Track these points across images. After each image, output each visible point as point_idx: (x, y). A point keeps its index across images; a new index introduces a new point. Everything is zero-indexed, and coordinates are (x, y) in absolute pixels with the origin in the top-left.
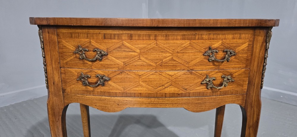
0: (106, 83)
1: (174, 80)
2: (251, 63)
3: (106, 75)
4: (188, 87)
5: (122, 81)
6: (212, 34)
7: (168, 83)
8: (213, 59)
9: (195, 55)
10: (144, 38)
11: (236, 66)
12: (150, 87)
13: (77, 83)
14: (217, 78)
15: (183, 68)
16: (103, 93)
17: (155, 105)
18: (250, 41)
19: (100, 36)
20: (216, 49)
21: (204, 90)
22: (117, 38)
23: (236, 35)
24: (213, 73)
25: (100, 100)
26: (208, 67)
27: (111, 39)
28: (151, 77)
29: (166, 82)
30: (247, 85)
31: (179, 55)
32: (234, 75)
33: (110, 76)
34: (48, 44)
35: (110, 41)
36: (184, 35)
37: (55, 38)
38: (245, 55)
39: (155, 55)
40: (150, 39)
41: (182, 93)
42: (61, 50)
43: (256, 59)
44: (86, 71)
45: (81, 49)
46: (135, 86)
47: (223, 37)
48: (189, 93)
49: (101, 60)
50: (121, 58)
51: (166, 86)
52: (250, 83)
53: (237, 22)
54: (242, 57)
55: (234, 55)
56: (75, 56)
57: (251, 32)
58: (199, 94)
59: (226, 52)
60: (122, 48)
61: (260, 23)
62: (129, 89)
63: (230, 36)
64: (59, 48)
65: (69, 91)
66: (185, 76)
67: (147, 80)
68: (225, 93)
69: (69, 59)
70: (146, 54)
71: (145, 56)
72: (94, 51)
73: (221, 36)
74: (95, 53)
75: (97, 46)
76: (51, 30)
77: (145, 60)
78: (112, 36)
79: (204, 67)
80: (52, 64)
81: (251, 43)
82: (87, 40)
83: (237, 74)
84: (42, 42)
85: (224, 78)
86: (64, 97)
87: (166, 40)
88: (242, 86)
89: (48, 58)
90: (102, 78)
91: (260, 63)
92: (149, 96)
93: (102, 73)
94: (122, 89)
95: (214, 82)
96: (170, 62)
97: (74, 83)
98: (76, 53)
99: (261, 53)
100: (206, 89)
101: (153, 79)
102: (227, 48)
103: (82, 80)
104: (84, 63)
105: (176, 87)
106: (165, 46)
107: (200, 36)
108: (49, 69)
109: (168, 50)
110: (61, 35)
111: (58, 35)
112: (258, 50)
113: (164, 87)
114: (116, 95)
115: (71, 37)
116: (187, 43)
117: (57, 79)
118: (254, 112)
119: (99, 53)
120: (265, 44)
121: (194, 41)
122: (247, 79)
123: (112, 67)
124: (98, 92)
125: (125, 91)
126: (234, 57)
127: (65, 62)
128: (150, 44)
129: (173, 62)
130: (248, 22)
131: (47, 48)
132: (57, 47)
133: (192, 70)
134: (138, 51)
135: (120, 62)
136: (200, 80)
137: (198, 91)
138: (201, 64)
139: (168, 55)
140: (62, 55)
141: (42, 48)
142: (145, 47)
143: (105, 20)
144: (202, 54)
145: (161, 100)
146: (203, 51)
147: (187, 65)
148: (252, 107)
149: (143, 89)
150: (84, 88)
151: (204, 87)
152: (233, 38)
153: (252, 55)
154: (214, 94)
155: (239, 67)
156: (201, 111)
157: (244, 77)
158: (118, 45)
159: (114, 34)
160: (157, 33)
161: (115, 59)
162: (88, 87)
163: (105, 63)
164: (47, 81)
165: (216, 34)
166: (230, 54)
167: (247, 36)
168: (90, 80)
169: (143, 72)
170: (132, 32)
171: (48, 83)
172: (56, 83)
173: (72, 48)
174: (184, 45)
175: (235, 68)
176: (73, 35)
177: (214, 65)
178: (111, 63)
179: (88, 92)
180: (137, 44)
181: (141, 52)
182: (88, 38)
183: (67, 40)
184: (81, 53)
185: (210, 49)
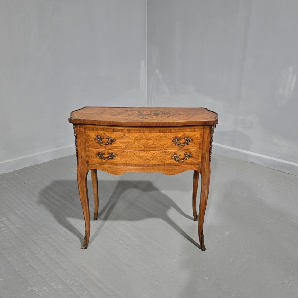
0: (114, 158)
1: (155, 156)
2: (202, 145)
3: (114, 153)
4: (164, 160)
5: (124, 156)
6: (177, 129)
8: (178, 143)
9: (167, 141)
10: (137, 132)
11: (193, 147)
12: (141, 160)
13: (96, 157)
14: (182, 155)
15: (160, 149)
16: (112, 164)
17: (144, 171)
19: (111, 130)
20: (180, 138)
21: (173, 162)
22: (121, 131)
23: (192, 129)
24: (178, 152)
25: (110, 167)
26: (175, 148)
27: (117, 132)
28: (141, 154)
29: (150, 157)
30: (201, 159)
31: (157, 141)
32: (192, 153)
33: (117, 154)
34: (79, 134)
35: (117, 133)
36: (160, 130)
37: (83, 130)
38: (199, 141)
39: (142, 142)
40: (140, 132)
41: (160, 164)
42: (87, 137)
43: (206, 143)
44: (102, 150)
45: (99, 137)
46: (132, 159)
47: (184, 130)
48: (165, 164)
49: (111, 144)
50: (123, 143)
51: (150, 159)
52: (202, 157)
53: (191, 123)
54: (197, 142)
55: (191, 141)
57: (202, 127)
58: (171, 164)
59: (186, 139)
60: (124, 137)
61: (206, 123)
62: (128, 161)
63: (189, 130)
64: (85, 136)
65: (91, 162)
66: (161, 154)
67: (139, 156)
68: (187, 164)
69: (91, 143)
70: (138, 141)
72: (107, 138)
73: (182, 130)
74: (108, 140)
75: (109, 136)
76: (81, 126)
77: (137, 144)
78: (118, 130)
79: (173, 149)
80: (81, 145)
81: (202, 134)
82: (103, 132)
83: (194, 152)
84: (75, 133)
85: (186, 154)
86: (87, 165)
87: (150, 132)
88: (198, 159)
89: (79, 142)
90: (112, 155)
91: (208, 146)
92: (140, 165)
93: (112, 152)
94: (124, 161)
95: (180, 157)
96: (152, 145)
97: (94, 157)
98: (96, 140)
99: (208, 140)
100: (175, 161)
101: (142, 156)
102: (187, 137)
103: (100, 155)
104: (101, 145)
105: (156, 160)
106: (149, 136)
107: (170, 130)
108: (79, 148)
109: (151, 139)
110: (87, 129)
111: (85, 128)
112: (206, 138)
113: (149, 160)
114: (120, 164)
115: (93, 130)
116: (162, 134)
117: (83, 154)
118: (206, 175)
119: (110, 140)
120: (210, 134)
121: (166, 133)
122: (201, 155)
123: (117, 148)
124: (109, 163)
125: (126, 162)
126: (191, 142)
127: (89, 144)
128: (140, 135)
129: (154, 145)
130: (197, 122)
131: (78, 136)
132: (84, 136)
133: (166, 150)
134: (133, 139)
135: (123, 145)
136: (171, 156)
137: (170, 162)
138: (171, 146)
139: (151, 141)
140: (87, 140)
141: (75, 136)
142: (137, 137)
143: (114, 122)
144: (171, 141)
145: (147, 168)
146: (172, 139)
147: (163, 147)
148: (205, 172)
149: (136, 161)
150: (100, 160)
151: (174, 160)
152: (190, 131)
153: (203, 140)
154: (180, 164)
155: (195, 148)
156: (172, 174)
157: (199, 154)
158: (122, 136)
159: (119, 129)
160: (144, 129)
161: (119, 144)
162: (103, 160)
163: (114, 146)
164: (78, 156)
165: (179, 129)
166: (188, 141)
167: (199, 129)
168: (104, 156)
169: (137, 151)
170: (130, 128)
171: (78, 157)
172: (83, 156)
173: (94, 137)
174: (160, 136)
175: (192, 148)
176: (95, 129)
177: (179, 147)
178: (118, 146)
179: (103, 163)
180: (133, 136)
181: (135, 139)
182: (103, 131)
183: (91, 131)
184: (99, 140)
185: (176, 137)
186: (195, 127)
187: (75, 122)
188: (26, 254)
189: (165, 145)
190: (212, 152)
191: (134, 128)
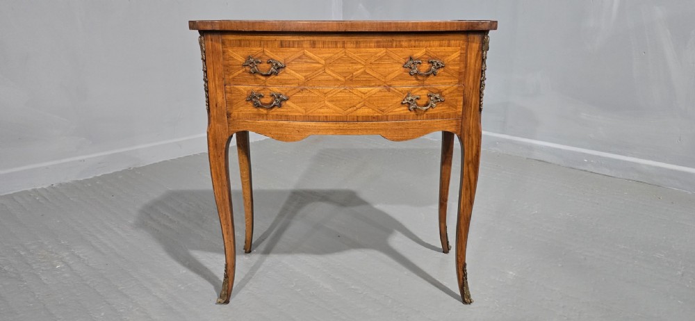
0: (283, 103)
1: (367, 99)
2: (465, 78)
3: (284, 93)
4: (386, 108)
5: (304, 101)
6: (413, 40)
7: (360, 103)
8: (415, 71)
9: (392, 67)
10: (330, 45)
11: (446, 81)
12: (338, 109)
13: (247, 104)
14: (422, 97)
15: (378, 84)
16: (279, 117)
17: (344, 131)
18: (462, 49)
19: (277, 44)
20: (418, 59)
21: (406, 112)
22: (296, 46)
23: (444, 42)
24: (415, 91)
25: (276, 126)
26: (409, 82)
27: (289, 47)
28: (340, 95)
29: (358, 101)
30: (461, 107)
31: (373, 66)
32: (444, 93)
33: (289, 95)
34: (211, 54)
35: (288, 50)
36: (378, 42)
37: (220, 47)
38: (457, 68)
39: (343, 67)
40: (337, 47)
41: (378, 116)
42: (227, 62)
43: (472, 73)
44: (257, 89)
45: (252, 60)
46: (320, 106)
47: (428, 43)
48: (387, 116)
49: (276, 74)
50: (302, 71)
51: (358, 106)
52: (466, 103)
53: (442, 26)
54: (453, 69)
55: (442, 67)
56: (244, 69)
57: (463, 37)
58: (400, 117)
59: (432, 62)
60: (303, 59)
61: (472, 26)
62: (312, 111)
63: (437, 43)
64: (224, 59)
65: (236, 115)
66: (381, 94)
67: (335, 99)
68: (433, 117)
69: (236, 74)
70: (332, 66)
71: (331, 68)
72: (268, 63)
73: (424, 42)
74: (270, 65)
75: (272, 57)
76: (215, 37)
77: (331, 73)
78: (291, 43)
79: (405, 83)
80: (214, 80)
81: (464, 52)
82: (260, 49)
83: (447, 92)
84: (204, 52)
85: (431, 96)
86: (229, 123)
87: (356, 47)
88: (456, 108)
89: (210, 72)
90: (279, 97)
91: (476, 78)
92: (337, 120)
93: (279, 91)
94: (304, 111)
95: (418, 102)
96: (362, 76)
97: (242, 104)
98: (245, 66)
99: (477, 65)
100: (408, 111)
101: (342, 98)
102: (433, 58)
103: (254, 100)
104: (256, 79)
105: (369, 108)
106: (356, 55)
107: (398, 43)
108: (211, 85)
109: (359, 61)
110: (227, 42)
111: (223, 43)
112: (473, 61)
113: (355, 108)
114: (295, 119)
115: (240, 46)
116: (382, 51)
117: (220, 99)
118: (472, 142)
119: (274, 64)
120: (480, 53)
121: (391, 49)
122: (461, 98)
123: (290, 82)
124: (273, 115)
125: (307, 114)
126: (442, 70)
127: (231, 77)
128: (337, 53)
129: (366, 76)
130: (456, 25)
131: (209, 60)
132: (222, 59)
133: (390, 86)
134: (323, 62)
135: (301, 77)
136: (400, 99)
137: (398, 113)
138: (400, 78)
139: (359, 66)
140: (228, 68)
141: (202, 59)
142: (330, 58)
143: (284, 23)
144: (400, 66)
145: (352, 126)
146: (403, 61)
147: (383, 80)
148: (469, 135)
149: (329, 109)
150: (255, 110)
151: (406, 108)
152: (440, 46)
153: (466, 67)
154: (419, 117)
155: (449, 84)
156: (402, 140)
157: (458, 96)
158: (298, 55)
159: (294, 41)
160: (345, 39)
161: (294, 73)
162: (261, 110)
163: (282, 78)
164: (208, 102)
165: (418, 40)
166: (436, 66)
167: (458, 42)
168: (263, 100)
169: (329, 89)
170: (315, 38)
171: (209, 106)
172: (219, 105)
173: (241, 60)
174: (378, 55)
175: (444, 84)
176: (243, 43)
177: (418, 80)
178: (290, 78)
179: (261, 116)
180: (322, 53)
181: (326, 63)
182: (260, 46)
183: (235, 49)
184: (251, 66)
185: (411, 59)
186: (451, 37)
187: (202, 27)
189: (389, 74)
190: (484, 92)
191: (324, 38)
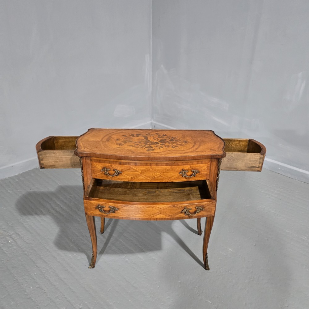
2: (209, 176)
4: (172, 214)
6: (184, 162)
7: (158, 212)
8: (185, 176)
9: (174, 174)
10: (144, 165)
11: (200, 178)
14: (192, 209)
15: (167, 181)
18: (208, 164)
19: (118, 163)
20: (187, 170)
22: (127, 164)
23: (199, 162)
24: (189, 206)
26: (182, 180)
27: (124, 165)
31: (164, 174)
34: (85, 165)
35: (123, 166)
36: (167, 163)
37: (89, 162)
38: (206, 172)
39: (150, 174)
40: (147, 165)
41: (168, 218)
42: (92, 169)
43: (213, 174)
45: (105, 169)
47: (191, 163)
48: (173, 218)
49: (117, 176)
50: (130, 175)
51: (157, 214)
53: (198, 157)
54: (204, 173)
57: (209, 160)
59: (193, 171)
60: (130, 170)
61: (213, 157)
62: (131, 215)
63: (196, 163)
69: (98, 174)
70: (145, 173)
72: (113, 170)
73: (189, 163)
74: (114, 172)
75: (115, 168)
76: (87, 158)
77: (144, 176)
79: (180, 180)
80: (87, 176)
81: (209, 166)
87: (156, 166)
89: (85, 173)
91: (215, 177)
94: (127, 215)
96: (159, 178)
98: (102, 171)
101: (148, 210)
102: (194, 169)
104: (107, 177)
106: (156, 169)
107: (177, 164)
108: (85, 179)
109: (158, 171)
110: (93, 160)
111: (91, 160)
112: (213, 170)
116: (169, 167)
117: (89, 184)
119: (116, 172)
120: (217, 166)
121: (173, 166)
123: (124, 179)
126: (198, 174)
127: (95, 175)
128: (147, 168)
129: (161, 178)
130: (205, 156)
131: (85, 168)
132: (90, 167)
133: (173, 181)
134: (140, 171)
135: (129, 177)
138: (178, 178)
139: (158, 174)
140: (93, 171)
142: (144, 170)
143: (121, 157)
144: (177, 173)
146: (179, 171)
147: (170, 179)
151: (183, 214)
152: (198, 164)
153: (210, 172)
158: (128, 168)
159: (126, 163)
160: (151, 162)
161: (126, 176)
163: (120, 177)
164: (84, 185)
165: (187, 162)
166: (195, 173)
167: (206, 162)
170: (136, 162)
171: (84, 187)
172: (89, 186)
173: (101, 168)
174: (167, 169)
176: (101, 161)
177: (186, 179)
178: (124, 177)
180: (139, 168)
181: (142, 172)
182: (110, 163)
183: (97, 163)
184: (105, 172)
185: (183, 170)
186: (203, 160)
187: (81, 155)
188: (35, 273)
189: (172, 177)
191: (141, 162)
